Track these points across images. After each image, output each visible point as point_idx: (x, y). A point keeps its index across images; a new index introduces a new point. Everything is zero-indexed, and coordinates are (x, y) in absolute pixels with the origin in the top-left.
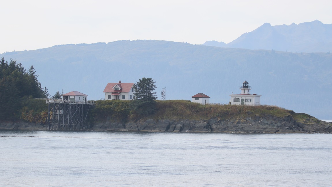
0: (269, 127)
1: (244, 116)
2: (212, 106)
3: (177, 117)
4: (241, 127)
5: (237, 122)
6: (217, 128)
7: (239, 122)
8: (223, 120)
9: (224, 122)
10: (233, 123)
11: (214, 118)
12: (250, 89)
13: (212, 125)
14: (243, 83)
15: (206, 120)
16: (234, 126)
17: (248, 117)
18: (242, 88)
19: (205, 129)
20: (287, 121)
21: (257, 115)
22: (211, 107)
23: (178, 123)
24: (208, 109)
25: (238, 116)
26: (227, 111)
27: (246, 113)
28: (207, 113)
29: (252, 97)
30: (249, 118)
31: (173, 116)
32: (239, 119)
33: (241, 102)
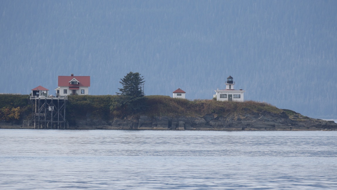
0: (275, 124)
1: (242, 113)
3: (172, 114)
4: (246, 124)
6: (216, 125)
7: (239, 118)
8: (221, 117)
10: (233, 120)
11: (210, 115)
13: (209, 121)
16: (237, 123)
17: (246, 114)
21: (255, 111)
22: (203, 103)
23: (177, 119)
25: (235, 113)
27: (242, 109)
28: (200, 109)
29: (240, 93)
31: (168, 113)
32: (237, 116)
33: (229, 98)
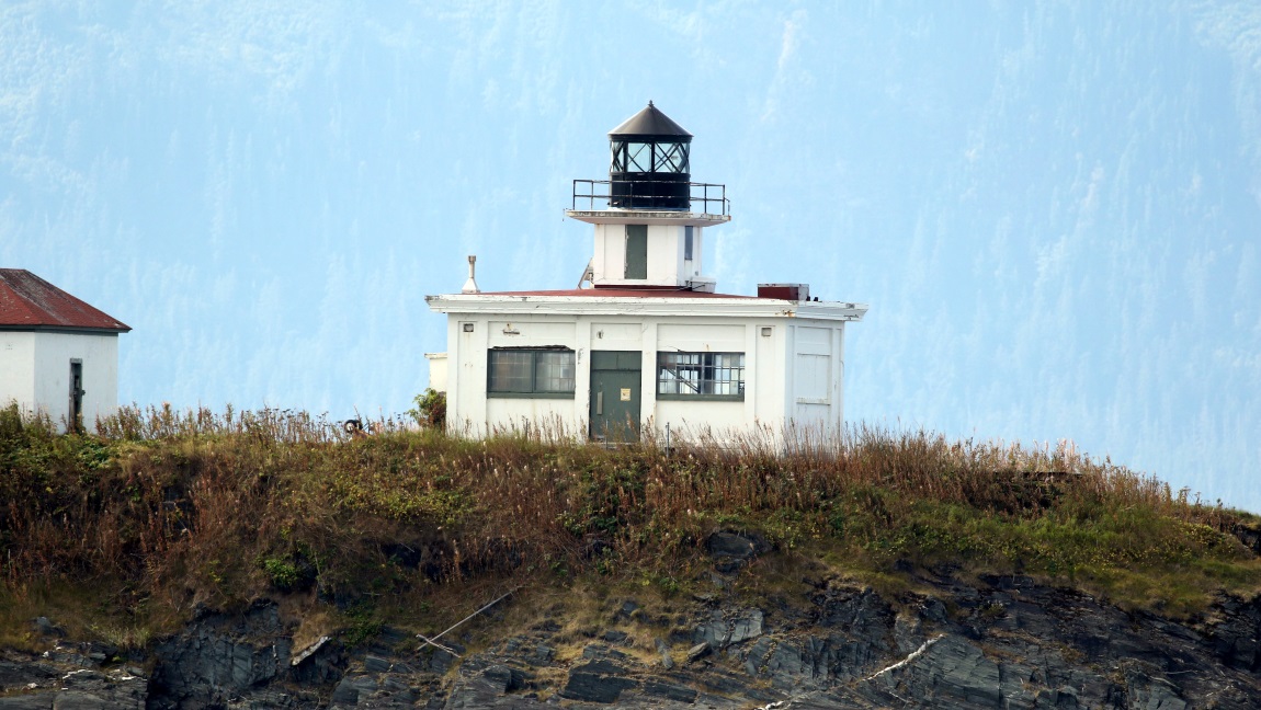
1: (668, 594)
2: (207, 447)
5: (576, 677)
7: (604, 667)
8: (376, 647)
9: (384, 677)
10: (512, 686)
11: (239, 614)
12: (710, 221)
15: (120, 638)
17: (715, 605)
18: (603, 206)
21: (847, 575)
24: (141, 487)
25: (580, 592)
26: (416, 519)
27: (687, 543)
28: (131, 546)
29: (752, 331)
30: (733, 622)
32: (591, 635)
33: (600, 395)
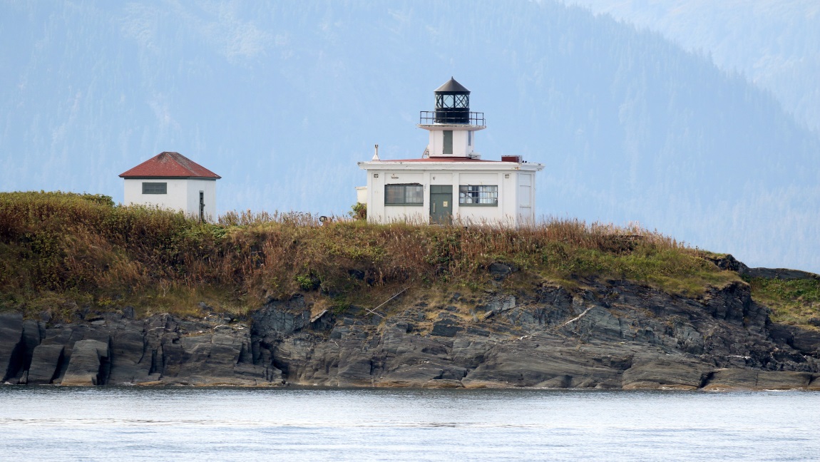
0: (642, 352)
1: (474, 290)
3: (61, 298)
4: (471, 353)
5: (436, 326)
6: (313, 362)
7: (449, 321)
8: (347, 315)
9: (352, 327)
10: (408, 331)
11: (287, 300)
12: (478, 129)
13: (280, 341)
14: (441, 94)
15: (236, 311)
16: (424, 350)
17: (494, 294)
18: (434, 122)
19: (248, 368)
20: (728, 316)
21: (551, 280)
22: (262, 237)
23: (74, 329)
24: (241, 246)
25: (435, 290)
26: (362, 259)
27: (481, 268)
28: (237, 272)
29: (501, 176)
30: (503, 301)
31: (37, 291)
32: (441, 308)
33: (434, 204)
